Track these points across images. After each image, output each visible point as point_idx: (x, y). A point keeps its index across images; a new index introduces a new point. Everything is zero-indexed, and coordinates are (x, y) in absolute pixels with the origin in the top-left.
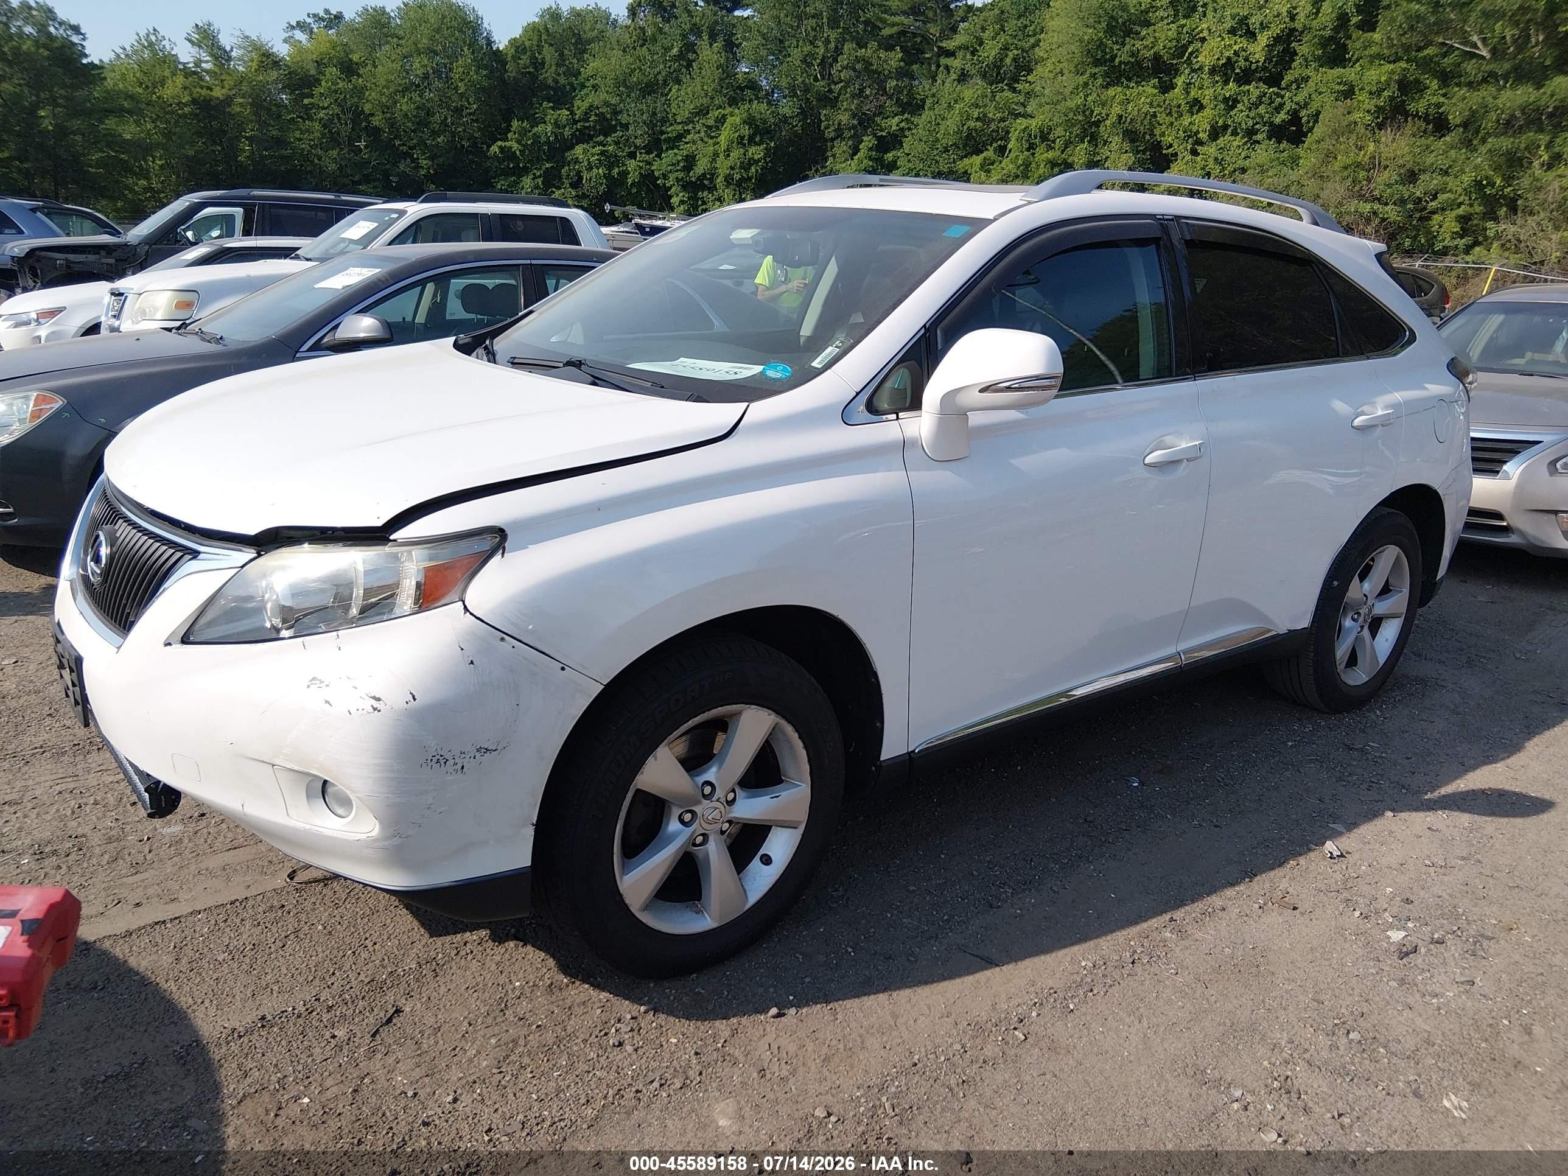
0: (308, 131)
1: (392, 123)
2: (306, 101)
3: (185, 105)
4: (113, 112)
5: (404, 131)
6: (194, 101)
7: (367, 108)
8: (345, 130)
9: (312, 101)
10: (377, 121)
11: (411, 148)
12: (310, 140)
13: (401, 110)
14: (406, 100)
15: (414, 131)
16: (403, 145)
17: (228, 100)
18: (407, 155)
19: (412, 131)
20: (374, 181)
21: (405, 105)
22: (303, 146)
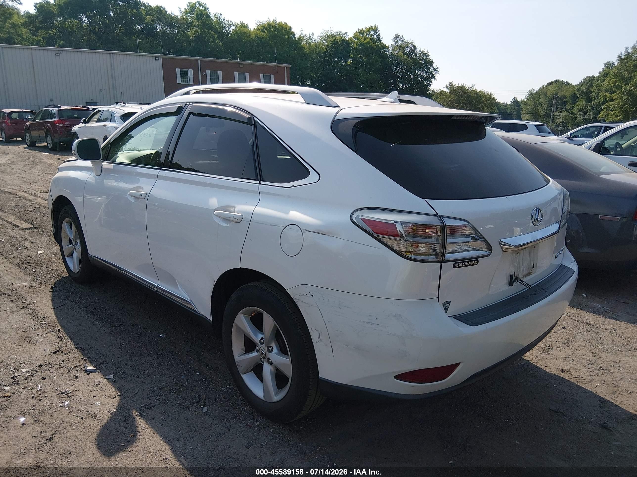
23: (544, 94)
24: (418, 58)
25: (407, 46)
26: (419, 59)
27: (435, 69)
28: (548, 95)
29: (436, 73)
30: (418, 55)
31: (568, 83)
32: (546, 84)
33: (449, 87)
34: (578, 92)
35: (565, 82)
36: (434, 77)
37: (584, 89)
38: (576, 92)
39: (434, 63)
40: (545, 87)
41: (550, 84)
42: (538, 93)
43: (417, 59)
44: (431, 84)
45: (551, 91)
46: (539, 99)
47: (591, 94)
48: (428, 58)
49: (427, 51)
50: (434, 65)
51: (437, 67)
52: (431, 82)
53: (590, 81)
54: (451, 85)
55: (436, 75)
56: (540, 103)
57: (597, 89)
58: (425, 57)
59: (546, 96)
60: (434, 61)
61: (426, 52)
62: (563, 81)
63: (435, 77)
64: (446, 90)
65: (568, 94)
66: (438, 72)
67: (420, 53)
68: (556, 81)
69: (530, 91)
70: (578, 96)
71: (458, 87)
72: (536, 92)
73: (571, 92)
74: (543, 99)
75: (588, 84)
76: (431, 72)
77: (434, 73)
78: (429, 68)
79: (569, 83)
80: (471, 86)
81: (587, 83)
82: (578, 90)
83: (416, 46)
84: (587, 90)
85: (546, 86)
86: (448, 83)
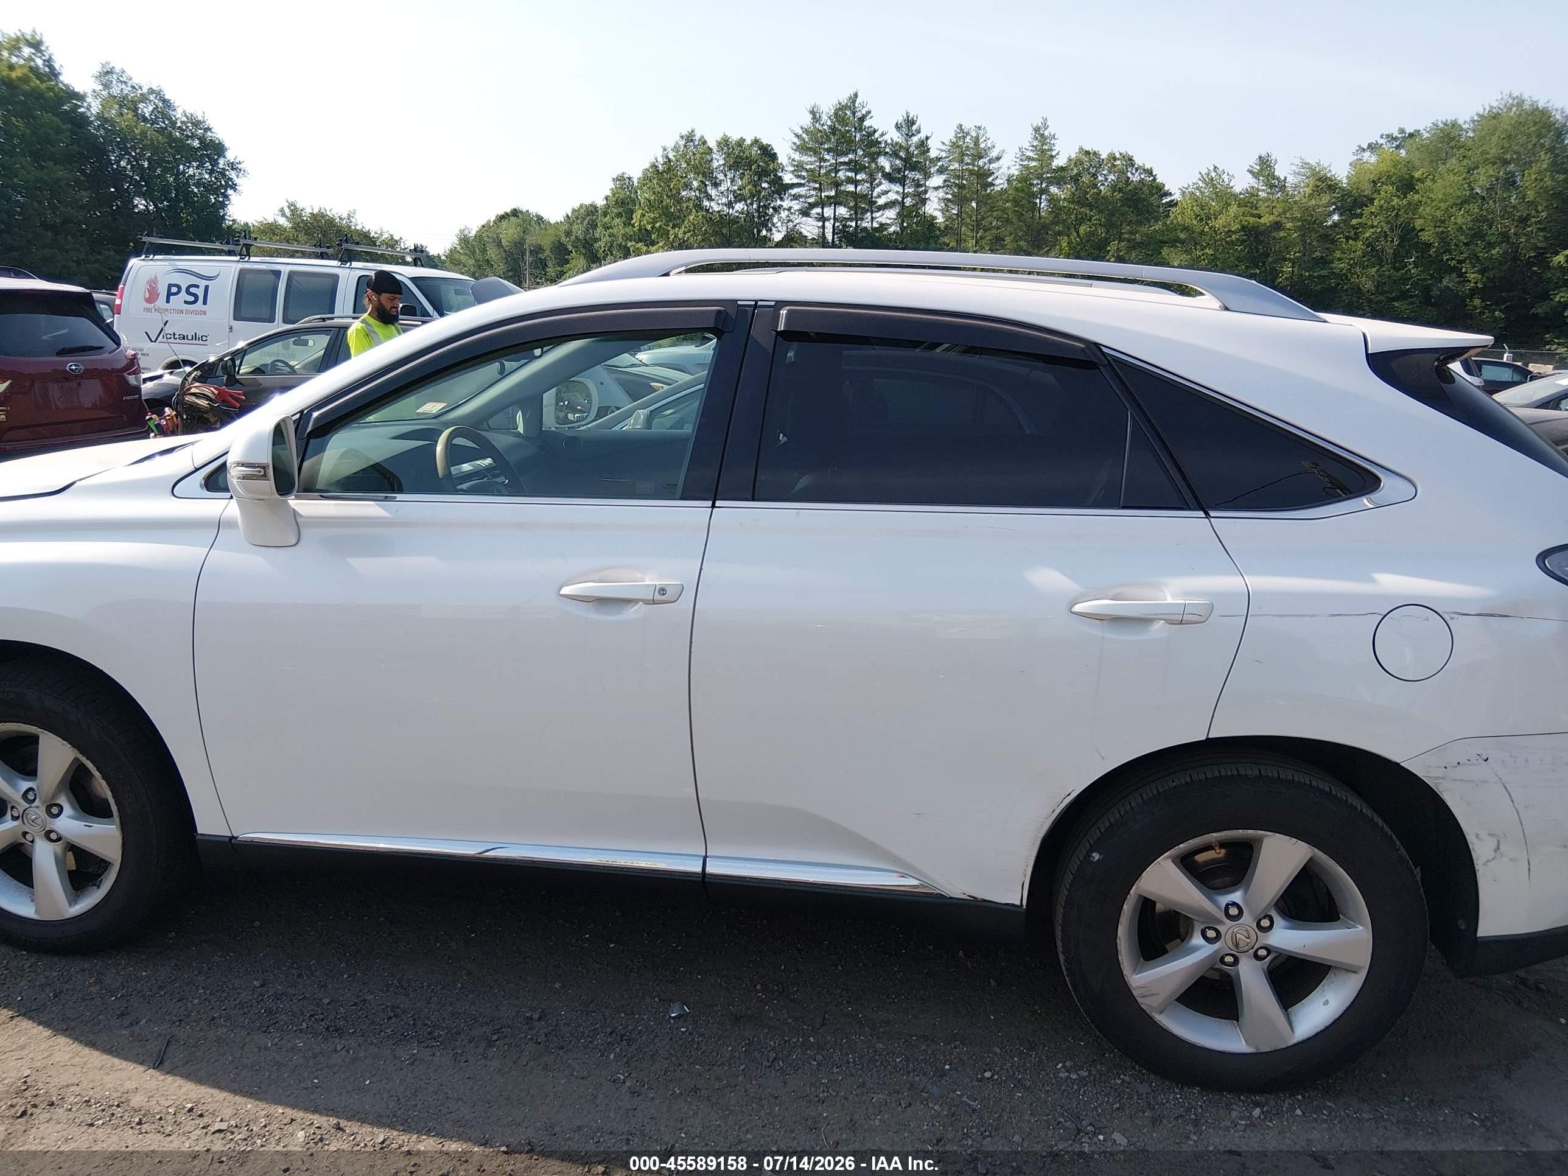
0: (1350, 250)
1: (1443, 238)
2: (1354, 222)
3: (1234, 232)
4: (1167, 243)
5: (1456, 245)
6: (1243, 228)
7: (1418, 223)
8: (1389, 248)
9: (1361, 220)
10: (1425, 237)
11: (1459, 262)
12: (1351, 259)
13: (1456, 223)
14: (1462, 212)
15: (1466, 244)
16: (1452, 259)
17: (1277, 226)
18: (1454, 269)
19: (1465, 244)
20: (1411, 296)
21: (1461, 218)
22: (1342, 265)
23: (494, 240)
24: (180, 133)
25: (144, 98)
26: (183, 134)
27: (233, 166)
28: (504, 242)
29: (237, 176)
30: (179, 124)
31: (540, 219)
32: (493, 219)
33: (288, 212)
34: (568, 239)
35: (534, 214)
36: (234, 187)
37: (578, 230)
38: (564, 239)
39: (226, 149)
40: (492, 224)
41: (502, 218)
42: (479, 237)
43: (178, 134)
44: (227, 203)
45: (509, 233)
46: (484, 251)
47: (596, 245)
48: (209, 134)
49: (203, 117)
50: (230, 155)
51: (237, 161)
52: (226, 197)
53: (588, 215)
54: (294, 208)
55: (237, 181)
56: (488, 261)
57: (607, 234)
58: (200, 131)
59: (498, 245)
60: (227, 145)
61: (200, 118)
62: (528, 211)
63: (236, 185)
64: (283, 221)
65: (547, 243)
66: (242, 171)
67: (184, 119)
68: (515, 213)
69: (462, 231)
70: (570, 248)
71: (313, 216)
72: (475, 236)
73: (553, 239)
74: (492, 253)
75: (586, 222)
76: (223, 173)
77: (232, 174)
78: (215, 163)
79: (542, 218)
80: (345, 216)
81: (584, 220)
82: (568, 234)
83: (172, 102)
84: (586, 234)
85: (495, 222)
86: (285, 205)
